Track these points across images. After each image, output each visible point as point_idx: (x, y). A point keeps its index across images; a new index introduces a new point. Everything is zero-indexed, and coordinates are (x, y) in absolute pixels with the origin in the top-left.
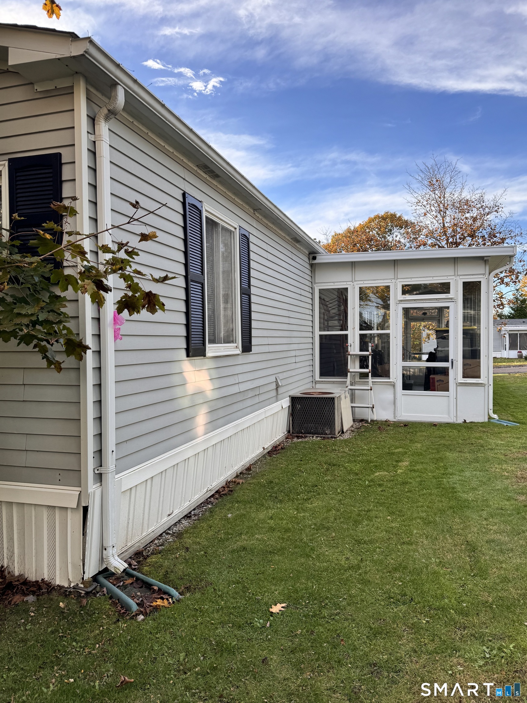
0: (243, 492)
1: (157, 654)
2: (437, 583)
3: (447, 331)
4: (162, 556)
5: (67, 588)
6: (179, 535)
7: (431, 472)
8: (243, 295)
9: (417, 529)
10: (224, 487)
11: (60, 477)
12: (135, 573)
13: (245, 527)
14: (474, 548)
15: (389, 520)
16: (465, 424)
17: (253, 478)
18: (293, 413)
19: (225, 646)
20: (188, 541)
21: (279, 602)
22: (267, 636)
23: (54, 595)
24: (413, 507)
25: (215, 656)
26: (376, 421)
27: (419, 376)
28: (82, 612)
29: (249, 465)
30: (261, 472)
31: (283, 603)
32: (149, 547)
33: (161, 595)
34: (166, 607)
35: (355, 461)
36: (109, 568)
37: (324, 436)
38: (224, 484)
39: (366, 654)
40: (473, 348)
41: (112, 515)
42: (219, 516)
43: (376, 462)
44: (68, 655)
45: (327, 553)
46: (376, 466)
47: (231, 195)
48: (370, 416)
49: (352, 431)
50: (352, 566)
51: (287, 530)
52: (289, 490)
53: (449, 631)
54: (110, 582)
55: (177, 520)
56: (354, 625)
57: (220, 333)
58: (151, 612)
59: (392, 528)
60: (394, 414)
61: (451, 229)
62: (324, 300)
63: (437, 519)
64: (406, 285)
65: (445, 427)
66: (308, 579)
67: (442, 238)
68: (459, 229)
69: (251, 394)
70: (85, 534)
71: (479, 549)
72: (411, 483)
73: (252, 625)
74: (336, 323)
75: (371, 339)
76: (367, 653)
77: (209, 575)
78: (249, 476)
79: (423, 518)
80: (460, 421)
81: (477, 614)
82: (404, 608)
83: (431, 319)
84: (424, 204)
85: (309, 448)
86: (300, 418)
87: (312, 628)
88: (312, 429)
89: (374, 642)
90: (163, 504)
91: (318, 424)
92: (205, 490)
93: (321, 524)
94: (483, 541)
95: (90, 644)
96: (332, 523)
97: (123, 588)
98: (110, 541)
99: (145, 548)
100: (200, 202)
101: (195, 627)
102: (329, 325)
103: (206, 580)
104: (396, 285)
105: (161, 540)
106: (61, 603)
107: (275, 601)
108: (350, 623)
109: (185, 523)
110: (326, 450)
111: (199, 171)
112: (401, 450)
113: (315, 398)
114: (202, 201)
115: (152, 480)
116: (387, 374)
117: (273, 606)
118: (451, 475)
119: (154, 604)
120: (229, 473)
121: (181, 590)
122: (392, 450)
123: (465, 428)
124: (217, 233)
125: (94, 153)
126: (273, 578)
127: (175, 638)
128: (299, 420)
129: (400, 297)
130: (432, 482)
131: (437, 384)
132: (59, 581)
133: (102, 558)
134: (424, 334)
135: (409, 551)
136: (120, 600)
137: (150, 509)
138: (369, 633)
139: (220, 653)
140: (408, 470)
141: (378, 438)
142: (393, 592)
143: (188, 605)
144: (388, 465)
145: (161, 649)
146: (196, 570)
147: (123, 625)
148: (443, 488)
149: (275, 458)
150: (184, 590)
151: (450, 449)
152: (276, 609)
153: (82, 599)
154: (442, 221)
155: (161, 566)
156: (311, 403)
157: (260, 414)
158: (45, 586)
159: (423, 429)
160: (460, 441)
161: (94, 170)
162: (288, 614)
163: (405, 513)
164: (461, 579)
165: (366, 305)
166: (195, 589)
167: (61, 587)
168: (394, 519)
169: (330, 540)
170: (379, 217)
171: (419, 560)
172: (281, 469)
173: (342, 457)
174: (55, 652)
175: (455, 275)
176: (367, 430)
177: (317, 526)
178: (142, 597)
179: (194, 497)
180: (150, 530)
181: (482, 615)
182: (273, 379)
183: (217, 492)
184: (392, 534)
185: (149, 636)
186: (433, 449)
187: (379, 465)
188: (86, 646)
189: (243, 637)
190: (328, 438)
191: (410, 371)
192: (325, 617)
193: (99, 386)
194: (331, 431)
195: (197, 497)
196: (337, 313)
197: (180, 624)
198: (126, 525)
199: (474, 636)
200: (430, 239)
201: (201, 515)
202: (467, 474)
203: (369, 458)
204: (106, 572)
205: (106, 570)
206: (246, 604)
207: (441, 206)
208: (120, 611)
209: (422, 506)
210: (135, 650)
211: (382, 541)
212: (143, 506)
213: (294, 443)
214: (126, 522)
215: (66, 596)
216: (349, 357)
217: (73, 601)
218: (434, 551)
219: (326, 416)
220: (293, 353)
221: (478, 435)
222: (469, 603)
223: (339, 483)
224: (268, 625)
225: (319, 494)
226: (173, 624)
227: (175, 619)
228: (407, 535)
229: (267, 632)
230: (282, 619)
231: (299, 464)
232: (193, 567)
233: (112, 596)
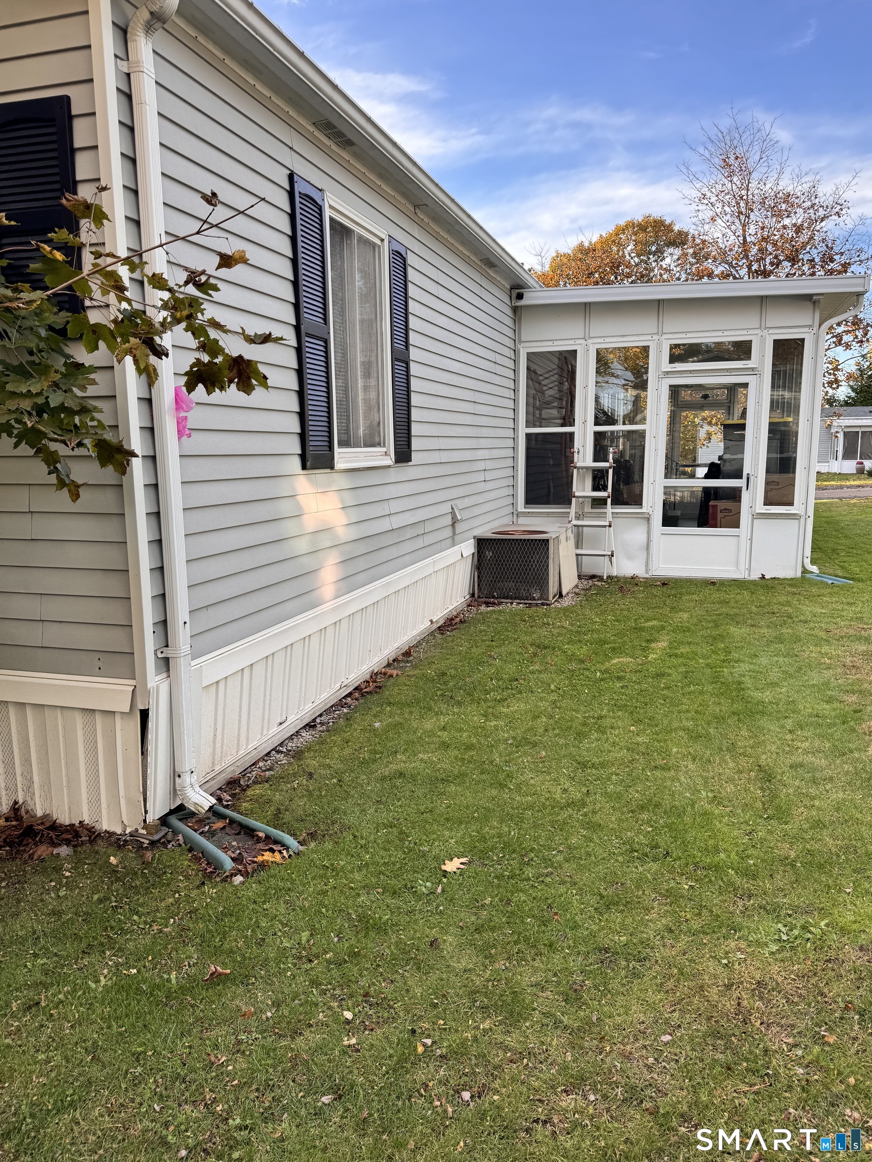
0: (399, 689)
1: (266, 934)
2: (708, 829)
3: (743, 427)
4: (271, 785)
5: (120, 835)
6: (298, 754)
7: (704, 657)
8: (396, 363)
9: (678, 745)
10: (368, 682)
11: (100, 664)
12: (228, 812)
13: (402, 742)
14: (771, 777)
15: (633, 732)
16: (763, 582)
17: (415, 667)
18: (480, 565)
19: (371, 921)
20: (311, 763)
21: (456, 856)
22: (437, 907)
23: (101, 846)
24: (672, 712)
25: (356, 936)
26: (616, 577)
27: (690, 503)
28: (146, 871)
29: (407, 648)
30: (426, 658)
31: (463, 856)
32: (250, 772)
33: (271, 846)
34: (278, 864)
35: (580, 641)
36: (186, 805)
37: (529, 602)
38: (368, 676)
39: (593, 934)
40: (785, 455)
41: (188, 723)
42: (360, 726)
43: (615, 643)
44: (126, 934)
45: (532, 782)
46: (614, 649)
47: (374, 179)
48: (606, 569)
49: (577, 594)
50: (573, 803)
51: (469, 747)
52: (472, 686)
53: (726, 901)
54: (188, 826)
55: (294, 731)
56: (574, 891)
57: (358, 428)
58: (254, 871)
59: (638, 744)
60: (647, 565)
61: (757, 247)
62: (535, 373)
63: (711, 730)
64: (677, 346)
65: (730, 586)
66: (502, 821)
67: (740, 264)
68: (770, 248)
69: (410, 533)
70: (145, 753)
71: (779, 777)
72: (669, 675)
73: (414, 890)
74: (554, 412)
75: (612, 441)
76: (595, 932)
77: (345, 813)
78: (408, 665)
79: (688, 730)
80: (755, 576)
81: (771, 875)
82: (654, 866)
83: (715, 405)
84: (711, 201)
85: (506, 621)
86: (491, 573)
87: (509, 894)
88: (510, 590)
89: (606, 916)
90: (270, 706)
91: (521, 582)
92: (338, 686)
93: (523, 738)
94: (785, 766)
95: (160, 918)
96: (541, 736)
97: (210, 835)
98: (187, 763)
99: (244, 773)
100: (320, 190)
101: (324, 893)
102: (543, 416)
103: (340, 823)
104: (659, 345)
105: (269, 761)
106: (112, 858)
107: (450, 854)
108: (568, 889)
109: (307, 735)
110: (533, 624)
111: (317, 133)
112: (655, 623)
113: (517, 540)
114: (324, 188)
115: (252, 670)
116: (637, 500)
117: (447, 862)
118: (736, 662)
119: (260, 858)
120: (376, 660)
121: (301, 838)
122: (641, 623)
123: (762, 587)
124: (350, 247)
125: (129, 97)
126: (448, 820)
127: (294, 910)
128: (490, 577)
129: (667, 366)
130: (703, 674)
131: (720, 515)
132: (106, 825)
133: (175, 790)
134: (702, 434)
135: (664, 779)
136: (205, 853)
137: (249, 714)
138: (598, 903)
139: (364, 932)
140: (666, 654)
141: (619, 605)
142: (638, 843)
143: (312, 861)
144: (634, 647)
145: (272, 925)
146: (326, 807)
147: (210, 890)
148: (722, 683)
149: (450, 636)
150: (307, 838)
151: (737, 622)
152: (451, 866)
153: (144, 852)
154: (741, 231)
155: (269, 801)
156: (509, 548)
157: (426, 566)
158: (86, 832)
159: (693, 589)
160: (754, 608)
161: (129, 128)
162: (470, 874)
163: (660, 721)
164: (747, 823)
165: (607, 382)
166: (324, 836)
167: (111, 834)
168: (640, 730)
169: (537, 763)
170: (633, 224)
171: (681, 794)
172: (460, 653)
173: (559, 635)
174: (106, 930)
175: (760, 328)
176: (601, 591)
177: (517, 741)
178: (239, 848)
179: (320, 695)
180: (251, 746)
181: (779, 877)
182: (446, 508)
183: (356, 689)
184: (638, 754)
185: (253, 906)
186: (709, 622)
187: (618, 647)
188: (154, 921)
189: (399, 908)
190: (537, 605)
191: (675, 495)
192: (528, 879)
193: (156, 516)
194: (541, 594)
195: (325, 696)
196: (557, 396)
197: (301, 888)
198: (211, 739)
199: (765, 909)
200: (720, 264)
201: (331, 724)
202: (764, 661)
203: (602, 636)
204: (181, 812)
205: (181, 808)
206: (404, 859)
207: (742, 204)
208: (206, 869)
209: (688, 711)
210: (230, 928)
211: (621, 764)
212: (238, 709)
213: (481, 613)
214: (212, 734)
215: (119, 847)
216: (575, 471)
217: (131, 854)
218: (706, 780)
219: (534, 570)
220: (481, 465)
221: (783, 599)
222: (758, 858)
223: (554, 676)
224: (439, 890)
225: (520, 692)
226: (289, 889)
227: (293, 882)
228: (661, 755)
229: (438, 901)
230: (460, 881)
231: (489, 646)
232: (321, 802)
233: (192, 848)
